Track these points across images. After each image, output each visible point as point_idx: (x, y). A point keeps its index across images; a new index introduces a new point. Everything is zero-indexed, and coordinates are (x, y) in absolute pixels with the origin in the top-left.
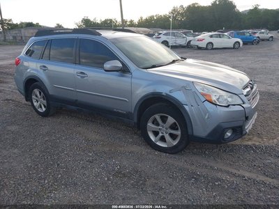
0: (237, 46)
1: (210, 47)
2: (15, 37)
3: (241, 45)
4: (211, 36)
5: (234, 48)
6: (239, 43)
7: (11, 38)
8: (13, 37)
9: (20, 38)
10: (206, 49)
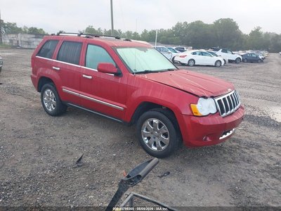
0: (218, 64)
1: (192, 63)
2: (11, 41)
3: (223, 64)
4: (194, 54)
5: (215, 66)
6: (220, 61)
7: (8, 41)
8: (10, 40)
9: (16, 42)
10: (188, 65)
